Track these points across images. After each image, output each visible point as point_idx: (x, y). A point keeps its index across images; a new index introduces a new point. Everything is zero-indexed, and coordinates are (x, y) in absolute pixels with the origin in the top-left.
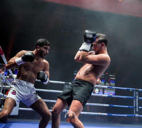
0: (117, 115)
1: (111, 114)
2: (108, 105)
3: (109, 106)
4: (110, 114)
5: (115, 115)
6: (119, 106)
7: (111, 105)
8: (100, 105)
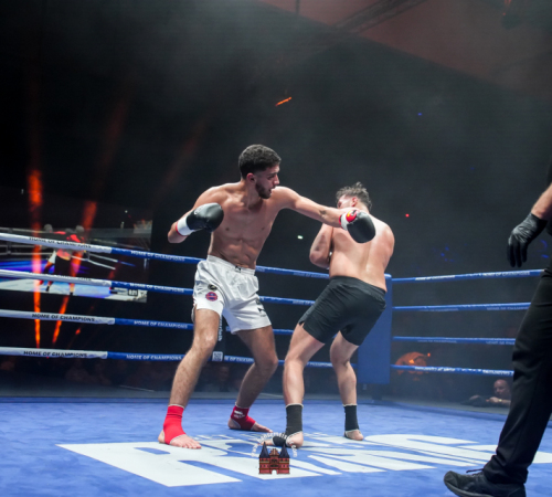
0: (147, 357)
1: (123, 354)
2: (110, 320)
3: (116, 324)
4: (118, 354)
5: (140, 357)
6: (154, 323)
7: (124, 320)
8: (80, 321)
